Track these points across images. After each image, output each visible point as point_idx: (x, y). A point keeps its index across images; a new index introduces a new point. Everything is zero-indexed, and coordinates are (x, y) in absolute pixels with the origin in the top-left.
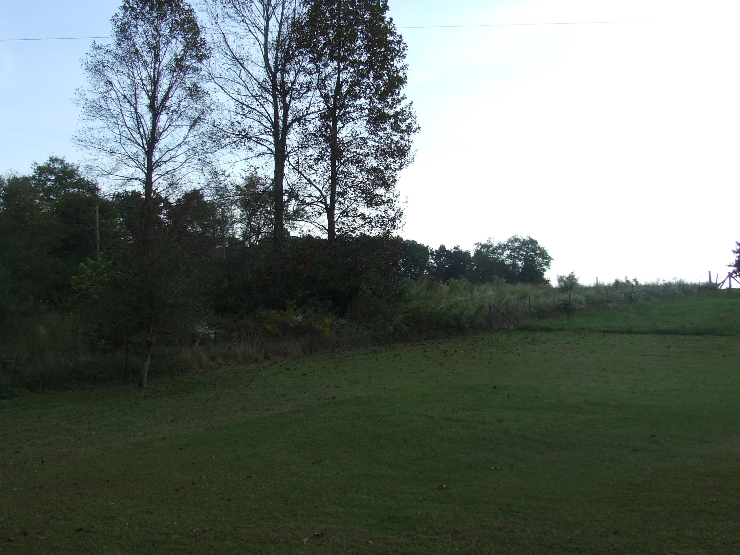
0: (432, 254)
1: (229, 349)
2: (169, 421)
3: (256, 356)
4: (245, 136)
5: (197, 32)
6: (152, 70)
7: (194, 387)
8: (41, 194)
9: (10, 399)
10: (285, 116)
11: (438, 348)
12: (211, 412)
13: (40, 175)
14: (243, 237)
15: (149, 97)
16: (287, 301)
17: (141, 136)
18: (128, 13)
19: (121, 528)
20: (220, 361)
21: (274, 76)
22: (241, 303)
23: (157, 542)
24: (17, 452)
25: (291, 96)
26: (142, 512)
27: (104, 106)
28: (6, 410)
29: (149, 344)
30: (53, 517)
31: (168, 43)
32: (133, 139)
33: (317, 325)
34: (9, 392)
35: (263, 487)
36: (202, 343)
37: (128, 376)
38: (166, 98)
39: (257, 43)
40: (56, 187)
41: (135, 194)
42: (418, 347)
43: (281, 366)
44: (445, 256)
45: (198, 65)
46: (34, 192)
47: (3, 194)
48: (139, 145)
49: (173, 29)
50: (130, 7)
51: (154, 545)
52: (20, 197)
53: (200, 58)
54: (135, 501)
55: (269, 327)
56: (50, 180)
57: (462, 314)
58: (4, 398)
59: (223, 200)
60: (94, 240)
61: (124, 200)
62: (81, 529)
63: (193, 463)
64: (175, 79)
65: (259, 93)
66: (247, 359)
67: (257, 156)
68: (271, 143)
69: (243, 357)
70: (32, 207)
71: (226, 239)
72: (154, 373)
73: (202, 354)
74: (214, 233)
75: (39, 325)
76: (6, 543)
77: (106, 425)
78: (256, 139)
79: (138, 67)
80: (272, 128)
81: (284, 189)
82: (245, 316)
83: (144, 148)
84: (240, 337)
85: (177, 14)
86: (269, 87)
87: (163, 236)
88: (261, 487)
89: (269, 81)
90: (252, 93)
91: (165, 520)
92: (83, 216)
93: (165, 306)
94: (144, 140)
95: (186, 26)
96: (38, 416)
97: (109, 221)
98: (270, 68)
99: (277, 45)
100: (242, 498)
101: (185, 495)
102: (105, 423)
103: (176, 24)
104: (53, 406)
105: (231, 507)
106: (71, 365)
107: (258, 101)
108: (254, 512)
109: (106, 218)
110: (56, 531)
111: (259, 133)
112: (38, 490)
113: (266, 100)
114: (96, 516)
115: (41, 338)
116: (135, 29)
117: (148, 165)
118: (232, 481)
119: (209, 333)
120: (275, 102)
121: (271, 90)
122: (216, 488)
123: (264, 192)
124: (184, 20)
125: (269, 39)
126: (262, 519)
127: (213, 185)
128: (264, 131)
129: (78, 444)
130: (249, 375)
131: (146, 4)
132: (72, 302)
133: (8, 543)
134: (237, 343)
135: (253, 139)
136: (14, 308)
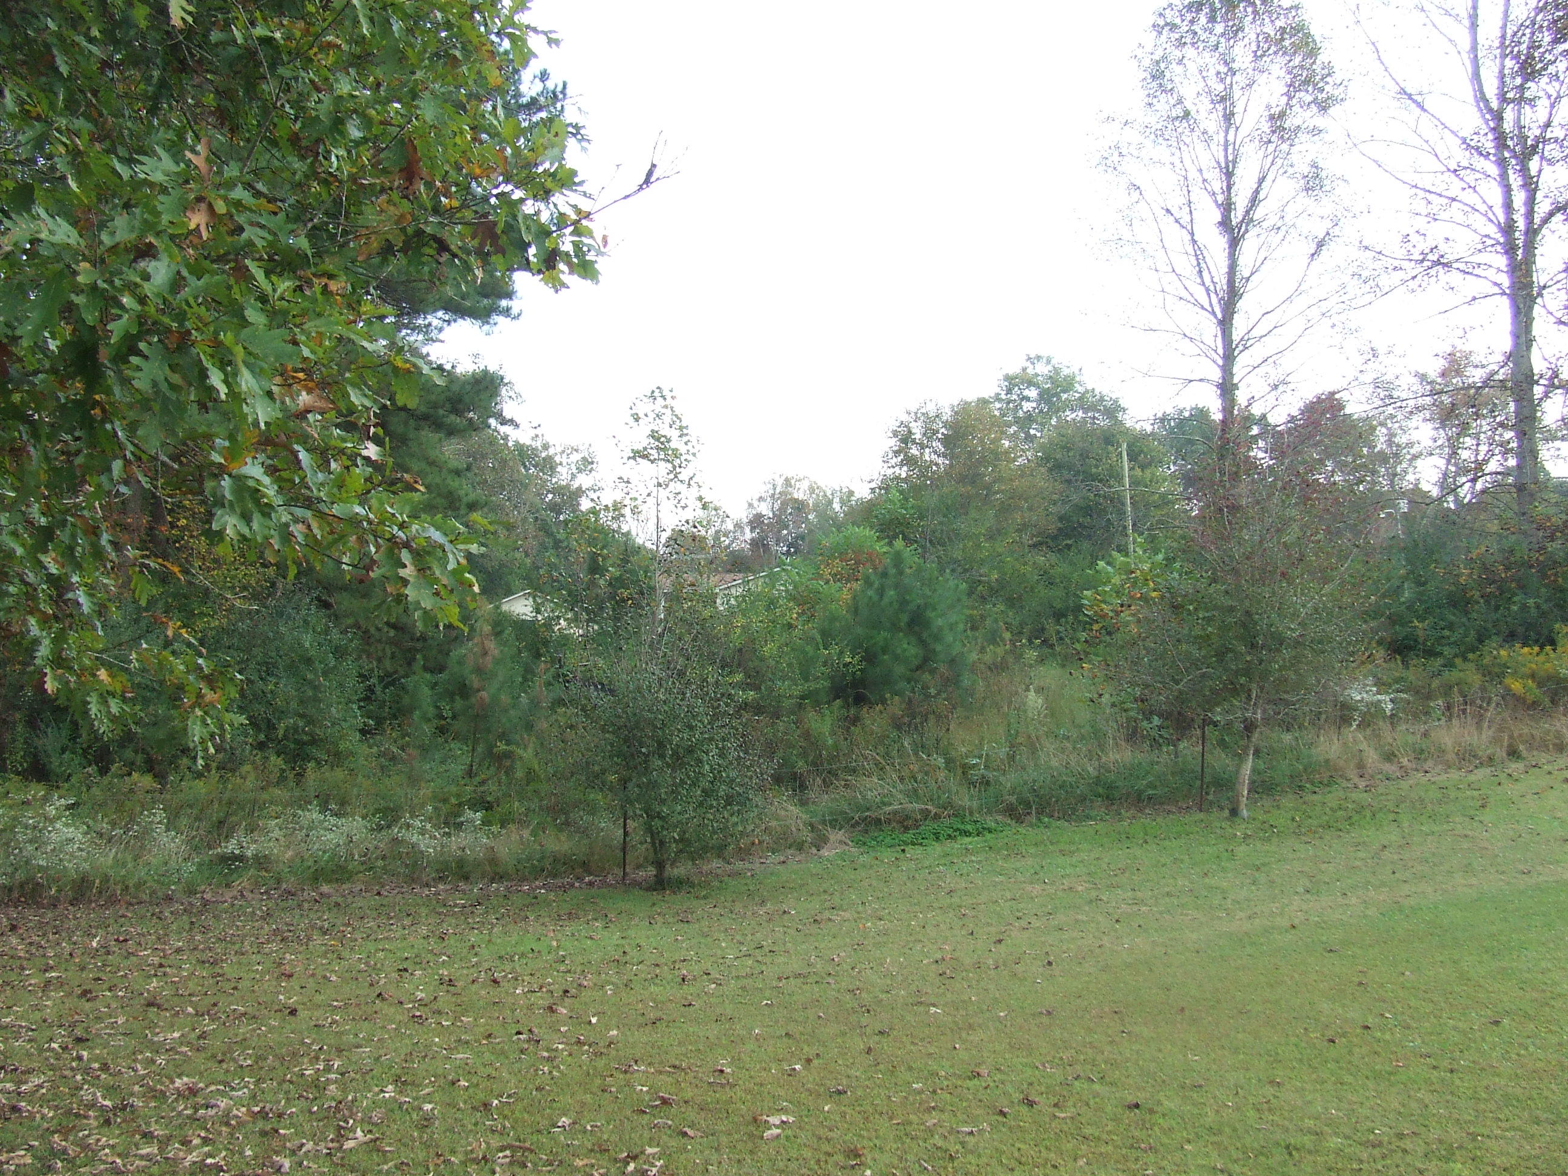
1: (1425, 735)
2: (1301, 890)
3: (1488, 752)
4: (1438, 263)
5: (1313, 53)
6: (1221, 148)
7: (1350, 818)
8: (1014, 429)
9: (978, 835)
10: (1531, 202)
12: (1394, 873)
13: (1009, 391)
14: (1442, 488)
15: (1218, 206)
16: (1557, 626)
17: (1207, 290)
18: (1164, 38)
19: (1217, 1111)
20: (1405, 761)
21: (1499, 117)
22: (1446, 633)
23: (1297, 1149)
24: (1000, 941)
25: (1542, 158)
26: (1260, 1080)
27: (1127, 235)
28: (973, 858)
29: (1250, 727)
30: (1078, 1076)
31: (1250, 85)
32: (1190, 298)
34: (976, 822)
35: (1531, 1049)
36: (1363, 725)
37: (1207, 793)
38: (1254, 201)
39: (1453, 51)
40: (1041, 411)
41: (1201, 414)
43: (1550, 773)
45: (1320, 121)
46: (997, 424)
47: (943, 434)
48: (1203, 308)
49: (1259, 53)
50: (1167, 24)
51: (1290, 1154)
52: (973, 438)
53: (1323, 107)
54: (1242, 1056)
55: (1517, 686)
56: (1028, 399)
58: (967, 834)
59: (1390, 410)
60: (1122, 513)
61: (1177, 426)
62: (1137, 1106)
63: (1360, 984)
64: (1270, 158)
65: (1465, 163)
66: (1468, 757)
67: (1469, 303)
68: (1499, 270)
69: (1457, 754)
70: (998, 456)
71: (1403, 494)
72: (1262, 787)
73: (1364, 746)
74: (1374, 483)
75: (1027, 690)
76: (996, 1117)
77: (1168, 894)
78: (1462, 266)
79: (1191, 145)
80: (1499, 235)
81: (1536, 371)
82: (1458, 661)
83: (1213, 313)
84: (1449, 708)
85: (1267, 20)
86: (1489, 145)
87: (1270, 496)
88: (1526, 1049)
89: (1487, 131)
90: (1445, 162)
91: (1310, 1102)
92: (1097, 467)
93: (1281, 644)
94: (1213, 296)
95: (1287, 43)
96: (1033, 871)
97: (1148, 472)
98: (1486, 101)
99: (1502, 45)
100: (1482, 1069)
101: (1350, 1053)
102: (1167, 889)
103: (1266, 42)
104: (1061, 851)
105: (1458, 1087)
106: (1090, 769)
107: (1462, 179)
108: (1515, 1103)
109: (1143, 468)
110: (1087, 1104)
111: (1470, 252)
112: (1045, 1020)
113: (1481, 176)
114: (1164, 1081)
115: (1030, 715)
116: (1182, 67)
117: (1224, 348)
118: (1455, 1028)
119: (1379, 701)
120: (1504, 176)
121: (1492, 151)
122: (1418, 1042)
123: (1487, 382)
124: (1283, 30)
125: (1480, 39)
126: (1537, 1122)
127: (1368, 378)
128: (1480, 246)
129: (1116, 931)
130: (1476, 793)
131: (1199, 10)
132: (1086, 641)
133: (1000, 1118)
134: (1442, 722)
135: (1455, 265)
136: (974, 656)
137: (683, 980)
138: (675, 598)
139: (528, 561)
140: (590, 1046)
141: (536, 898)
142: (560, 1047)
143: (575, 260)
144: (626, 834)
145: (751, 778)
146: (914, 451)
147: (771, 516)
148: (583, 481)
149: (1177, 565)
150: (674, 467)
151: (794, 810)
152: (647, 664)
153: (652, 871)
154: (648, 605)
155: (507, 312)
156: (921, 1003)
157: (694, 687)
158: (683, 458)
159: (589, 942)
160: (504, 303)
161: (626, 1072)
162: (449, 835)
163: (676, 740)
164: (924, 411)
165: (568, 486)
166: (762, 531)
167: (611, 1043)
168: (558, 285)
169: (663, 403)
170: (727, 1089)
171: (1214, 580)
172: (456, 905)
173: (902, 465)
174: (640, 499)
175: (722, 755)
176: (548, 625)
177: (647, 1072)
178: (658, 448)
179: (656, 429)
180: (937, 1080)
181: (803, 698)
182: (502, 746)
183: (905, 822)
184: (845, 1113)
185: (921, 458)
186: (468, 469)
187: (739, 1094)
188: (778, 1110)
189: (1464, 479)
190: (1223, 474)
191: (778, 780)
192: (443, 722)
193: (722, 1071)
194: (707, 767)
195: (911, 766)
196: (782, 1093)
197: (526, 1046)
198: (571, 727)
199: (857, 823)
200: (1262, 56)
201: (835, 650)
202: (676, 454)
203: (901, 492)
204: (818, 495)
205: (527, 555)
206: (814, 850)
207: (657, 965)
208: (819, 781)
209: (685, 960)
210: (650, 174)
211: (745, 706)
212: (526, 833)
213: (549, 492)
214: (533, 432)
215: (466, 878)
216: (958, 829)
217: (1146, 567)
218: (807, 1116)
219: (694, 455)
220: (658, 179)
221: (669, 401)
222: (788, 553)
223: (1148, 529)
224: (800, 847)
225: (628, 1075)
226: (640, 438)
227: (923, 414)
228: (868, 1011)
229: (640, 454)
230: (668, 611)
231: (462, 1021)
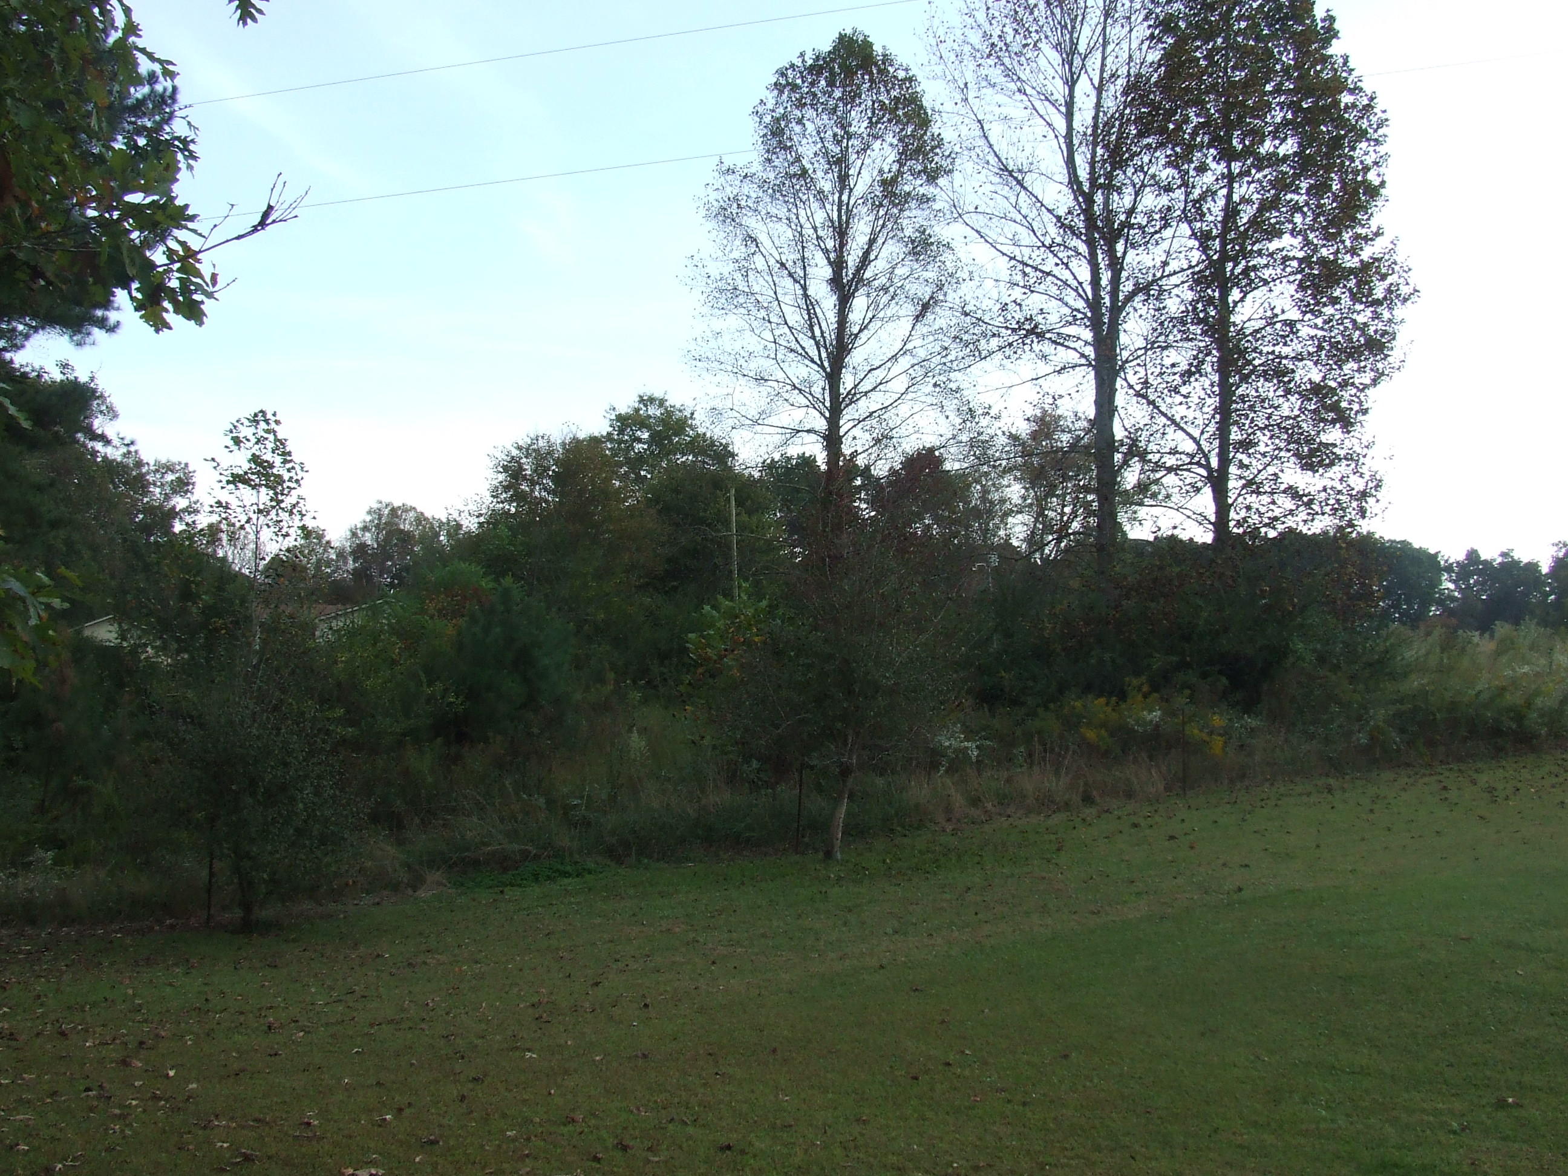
0: (1449, 569)
1: (1008, 781)
2: (889, 931)
3: (1065, 797)
4: (1031, 332)
5: (924, 122)
6: (835, 208)
7: (937, 860)
8: (625, 469)
9: (577, 876)
10: (1115, 281)
11: (1474, 782)
12: (976, 914)
13: (621, 432)
14: (1029, 544)
15: (830, 263)
16: (1127, 678)
17: (817, 344)
18: (785, 97)
19: (806, 1150)
20: (989, 806)
21: (1089, 200)
22: (1031, 683)
24: (597, 984)
25: (1127, 241)
26: (847, 1119)
27: (742, 286)
28: (572, 900)
29: (845, 772)
30: (672, 1119)
31: (865, 150)
32: (800, 351)
33: (1194, 731)
34: (576, 863)
35: (1096, 1080)
36: (952, 769)
37: (803, 836)
38: (865, 262)
39: (1051, 135)
40: (652, 453)
41: (807, 462)
42: (1426, 779)
43: (1119, 818)
44: (1479, 573)
45: (929, 190)
46: (609, 465)
47: (554, 471)
48: (813, 361)
49: (874, 120)
50: (788, 84)
52: (585, 477)
53: (932, 177)
54: (830, 1096)
55: (1091, 735)
56: (639, 440)
57: (1529, 704)
58: (567, 874)
59: (985, 468)
60: (727, 557)
61: (784, 474)
62: (729, 1147)
63: (943, 1022)
64: (881, 222)
65: (1059, 240)
66: (1047, 803)
67: (1059, 372)
68: (1086, 343)
69: (1037, 800)
70: (607, 495)
71: (993, 548)
72: (856, 831)
73: (952, 792)
74: (967, 537)
75: (630, 731)
76: (590, 1163)
77: (764, 936)
78: (1054, 337)
79: (807, 203)
80: (1087, 310)
81: (1117, 438)
82: (1040, 710)
83: (822, 366)
84: (1030, 755)
85: (882, 89)
86: (1080, 224)
87: (870, 547)
88: (1091, 1081)
89: (1079, 212)
90: (1042, 239)
91: (893, 1139)
92: (705, 511)
93: (877, 692)
94: (823, 350)
95: (900, 112)
96: (631, 913)
97: (755, 519)
98: (1080, 184)
99: (1094, 134)
100: (1052, 1102)
101: (932, 1090)
102: (762, 931)
103: (880, 110)
104: (659, 893)
105: (1029, 1119)
106: (690, 811)
107: (1055, 255)
108: (1079, 1132)
109: (750, 513)
110: (681, 1147)
111: (1061, 324)
112: (640, 1062)
113: (1073, 254)
114: (755, 1122)
115: (633, 757)
116: (800, 127)
117: (831, 401)
118: (1028, 1063)
119: (967, 748)
120: (1093, 255)
121: (1083, 231)
122: (995, 1077)
123: (1074, 446)
124: (897, 100)
125: (1076, 124)
126: (1098, 1149)
127: (964, 437)
128: (1070, 319)
129: (711, 972)
130: (1053, 837)
131: (819, 74)
132: (690, 684)
133: (594, 1164)
134: (1024, 769)
135: (1048, 335)
136: (578, 696)
137: (270, 1028)
138: (271, 629)
139: (113, 583)
140: (167, 1101)
141: (111, 942)
142: (134, 1103)
143: (181, 298)
144: (212, 875)
145: (347, 816)
146: (524, 487)
147: (376, 546)
148: (180, 502)
149: (780, 612)
150: (276, 494)
151: (391, 850)
152: (240, 697)
153: (238, 913)
154: (244, 635)
155: (102, 323)
156: (517, 1048)
157: (290, 722)
158: (285, 486)
159: (168, 989)
160: (99, 313)
161: (205, 1128)
162: (15, 875)
163: (268, 777)
164: (535, 447)
165: (161, 506)
166: (365, 562)
167: (189, 1097)
168: (160, 325)
169: (266, 427)
170: (314, 1143)
171: (816, 628)
172: (20, 952)
173: (510, 501)
174: (238, 525)
175: (317, 793)
176: (134, 651)
177: (229, 1127)
178: (258, 473)
179: (258, 453)
180: (531, 1127)
181: (404, 735)
182: (78, 781)
183: (504, 863)
184: (437, 1163)
185: (531, 495)
186: (52, 484)
187: (326, 1147)
188: (367, 1163)
189: (1050, 538)
190: (825, 525)
191: (375, 818)
192: (13, 754)
193: (309, 1124)
194: (301, 806)
195: (512, 807)
196: (372, 1145)
197: (95, 1103)
198: (156, 761)
199: (455, 863)
200: (877, 123)
201: (439, 686)
202: (280, 480)
203: (510, 528)
204: (424, 527)
205: (113, 576)
206: (410, 891)
207: (242, 1013)
208: (417, 821)
209: (271, 1008)
210: (266, 215)
211: (344, 741)
212: (102, 874)
213: (139, 511)
214: (124, 450)
215: (33, 922)
216: (558, 870)
217: (750, 612)
218: (397, 1168)
219: (297, 481)
220: (274, 222)
221: (273, 425)
222: (391, 585)
223: (753, 575)
224: (395, 887)
225: (208, 1131)
226: (240, 461)
227: (534, 450)
228: (463, 1058)
229: (238, 479)
230: (265, 642)
231: (24, 1079)
